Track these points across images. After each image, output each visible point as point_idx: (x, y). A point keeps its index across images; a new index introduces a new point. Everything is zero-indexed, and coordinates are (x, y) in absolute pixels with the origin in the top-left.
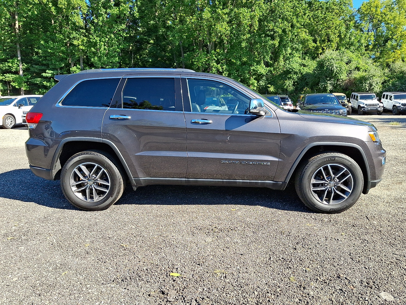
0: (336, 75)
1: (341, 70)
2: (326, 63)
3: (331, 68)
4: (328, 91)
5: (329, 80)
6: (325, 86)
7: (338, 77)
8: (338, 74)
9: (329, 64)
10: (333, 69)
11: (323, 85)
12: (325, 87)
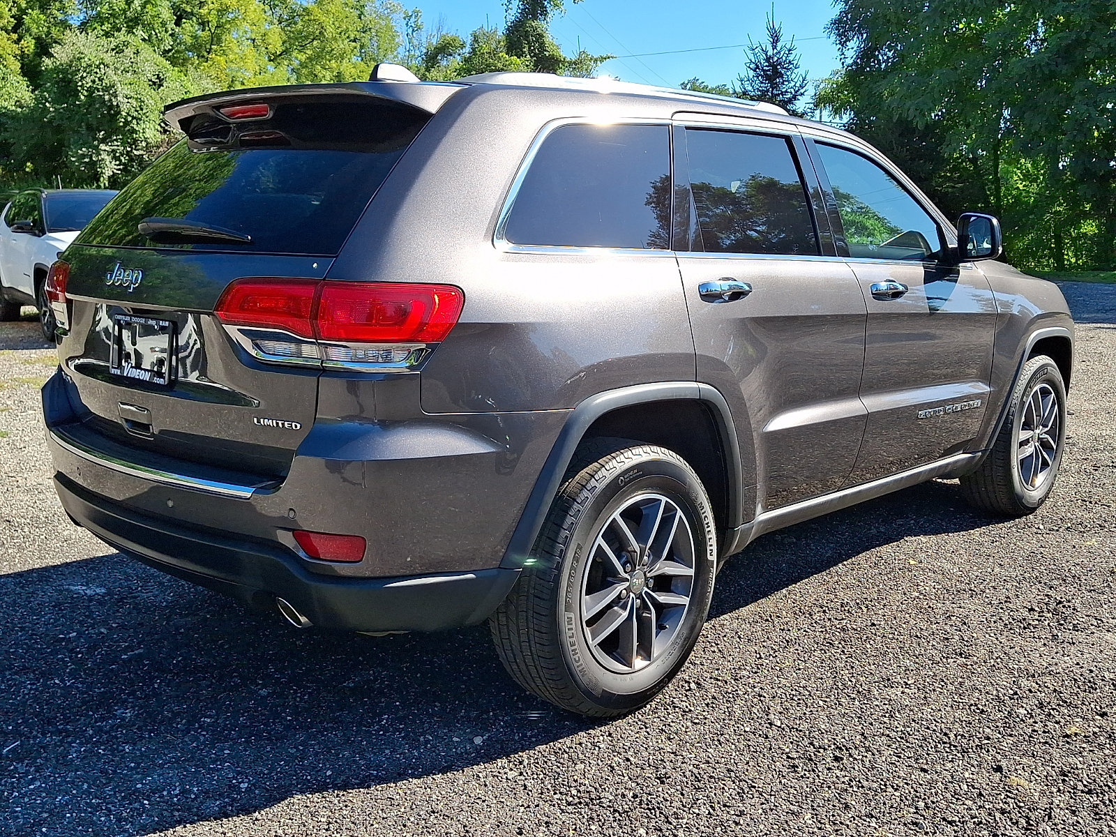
0: (127, 123)
1: (142, 109)
2: (82, 78)
3: (110, 100)
4: (104, 181)
5: (103, 141)
6: (91, 158)
7: (134, 131)
8: (134, 121)
9: (94, 82)
10: (115, 104)
11: (84, 156)
12: (93, 164)
